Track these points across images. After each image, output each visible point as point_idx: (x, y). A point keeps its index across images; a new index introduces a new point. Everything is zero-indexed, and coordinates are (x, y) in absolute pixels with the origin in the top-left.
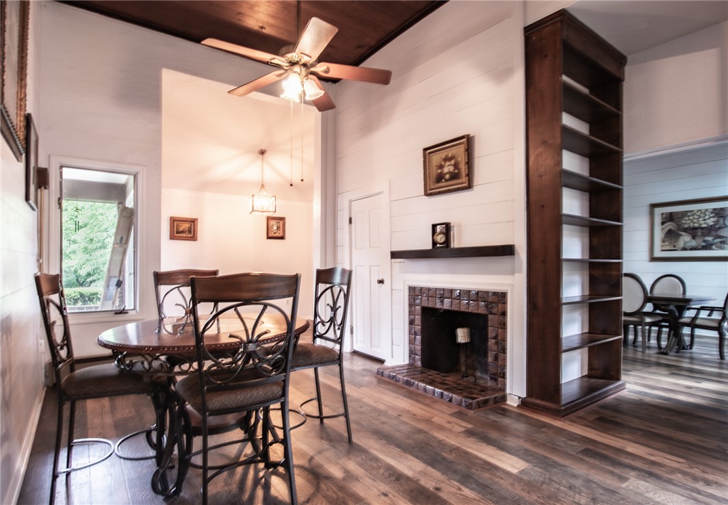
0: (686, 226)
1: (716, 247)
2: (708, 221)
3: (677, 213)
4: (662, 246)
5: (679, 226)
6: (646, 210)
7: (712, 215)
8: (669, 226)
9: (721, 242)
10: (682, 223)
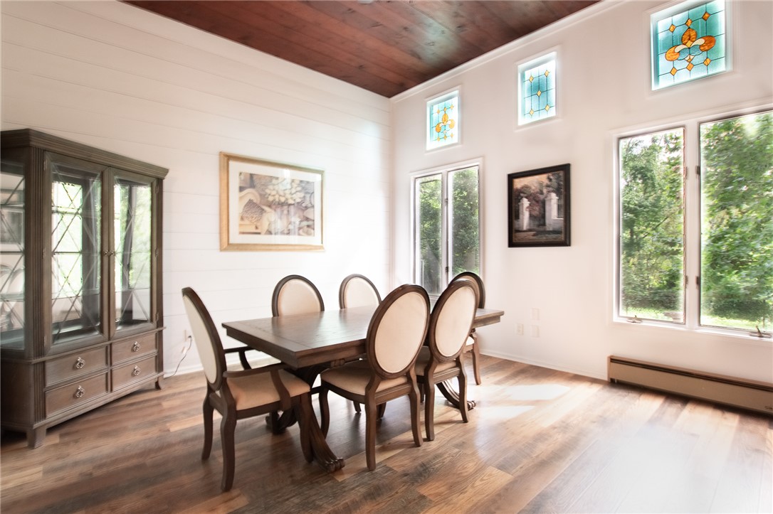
0: (271, 199)
1: (304, 232)
2: (294, 195)
3: (260, 177)
4: (240, 225)
5: (263, 196)
6: (215, 162)
7: (299, 189)
8: (251, 194)
9: (308, 226)
10: (266, 194)
